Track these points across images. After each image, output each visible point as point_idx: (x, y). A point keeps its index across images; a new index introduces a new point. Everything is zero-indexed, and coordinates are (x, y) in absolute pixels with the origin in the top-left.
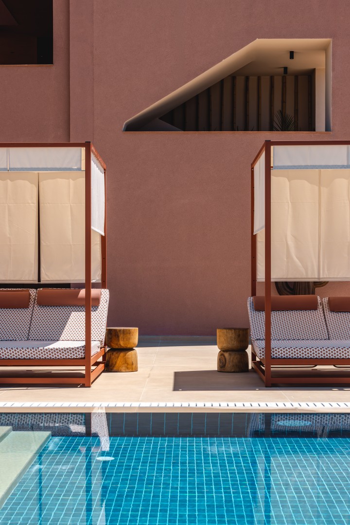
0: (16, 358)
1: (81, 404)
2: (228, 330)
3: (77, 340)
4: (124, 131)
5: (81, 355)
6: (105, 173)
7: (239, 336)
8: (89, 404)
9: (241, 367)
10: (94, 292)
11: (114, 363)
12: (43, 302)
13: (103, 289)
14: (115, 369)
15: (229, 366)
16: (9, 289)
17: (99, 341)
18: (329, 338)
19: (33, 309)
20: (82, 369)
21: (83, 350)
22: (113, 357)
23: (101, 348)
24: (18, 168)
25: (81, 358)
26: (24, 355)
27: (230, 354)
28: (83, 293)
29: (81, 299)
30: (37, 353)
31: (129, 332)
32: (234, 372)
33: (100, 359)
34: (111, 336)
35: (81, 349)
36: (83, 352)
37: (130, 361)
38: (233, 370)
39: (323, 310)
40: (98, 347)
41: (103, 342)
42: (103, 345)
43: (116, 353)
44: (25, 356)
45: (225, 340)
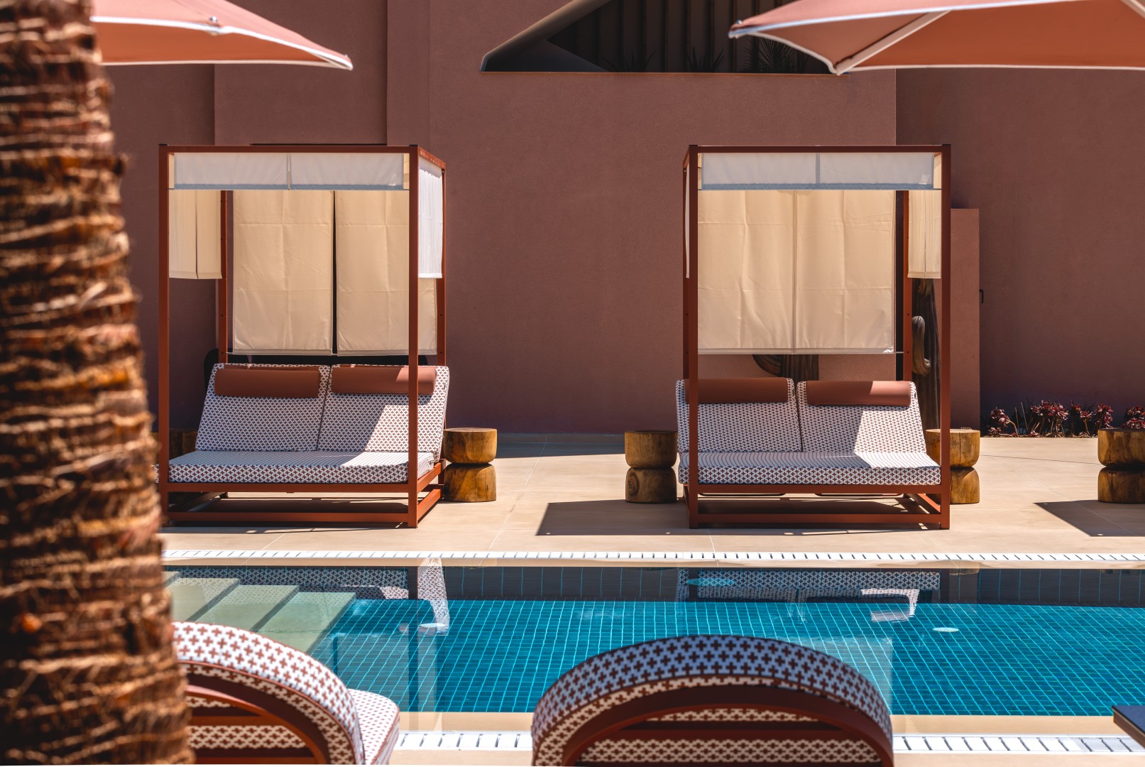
0: (299, 481)
1: (401, 554)
2: (641, 435)
3: (396, 451)
4: (482, 70)
5: (401, 477)
6: (443, 174)
7: (660, 444)
8: (412, 555)
9: (665, 494)
10: (423, 371)
11: (457, 488)
12: (342, 388)
13: (439, 367)
14: (458, 496)
15: (643, 493)
16: (285, 366)
17: (432, 452)
18: (802, 448)
19: (325, 399)
20: (402, 498)
21: (406, 470)
22: (455, 477)
23: (435, 464)
24: (305, 185)
25: (402, 483)
26: (312, 477)
27: (645, 474)
28: (404, 372)
29: (402, 383)
30: (332, 474)
31: (482, 437)
32: (651, 503)
33: (435, 481)
34: (452, 444)
35: (401, 469)
36: (405, 472)
37: (482, 485)
38: (650, 500)
39: (797, 402)
40: (430, 464)
41: (439, 455)
42: (439, 459)
43: (461, 471)
44: (314, 479)
45: (637, 450)
